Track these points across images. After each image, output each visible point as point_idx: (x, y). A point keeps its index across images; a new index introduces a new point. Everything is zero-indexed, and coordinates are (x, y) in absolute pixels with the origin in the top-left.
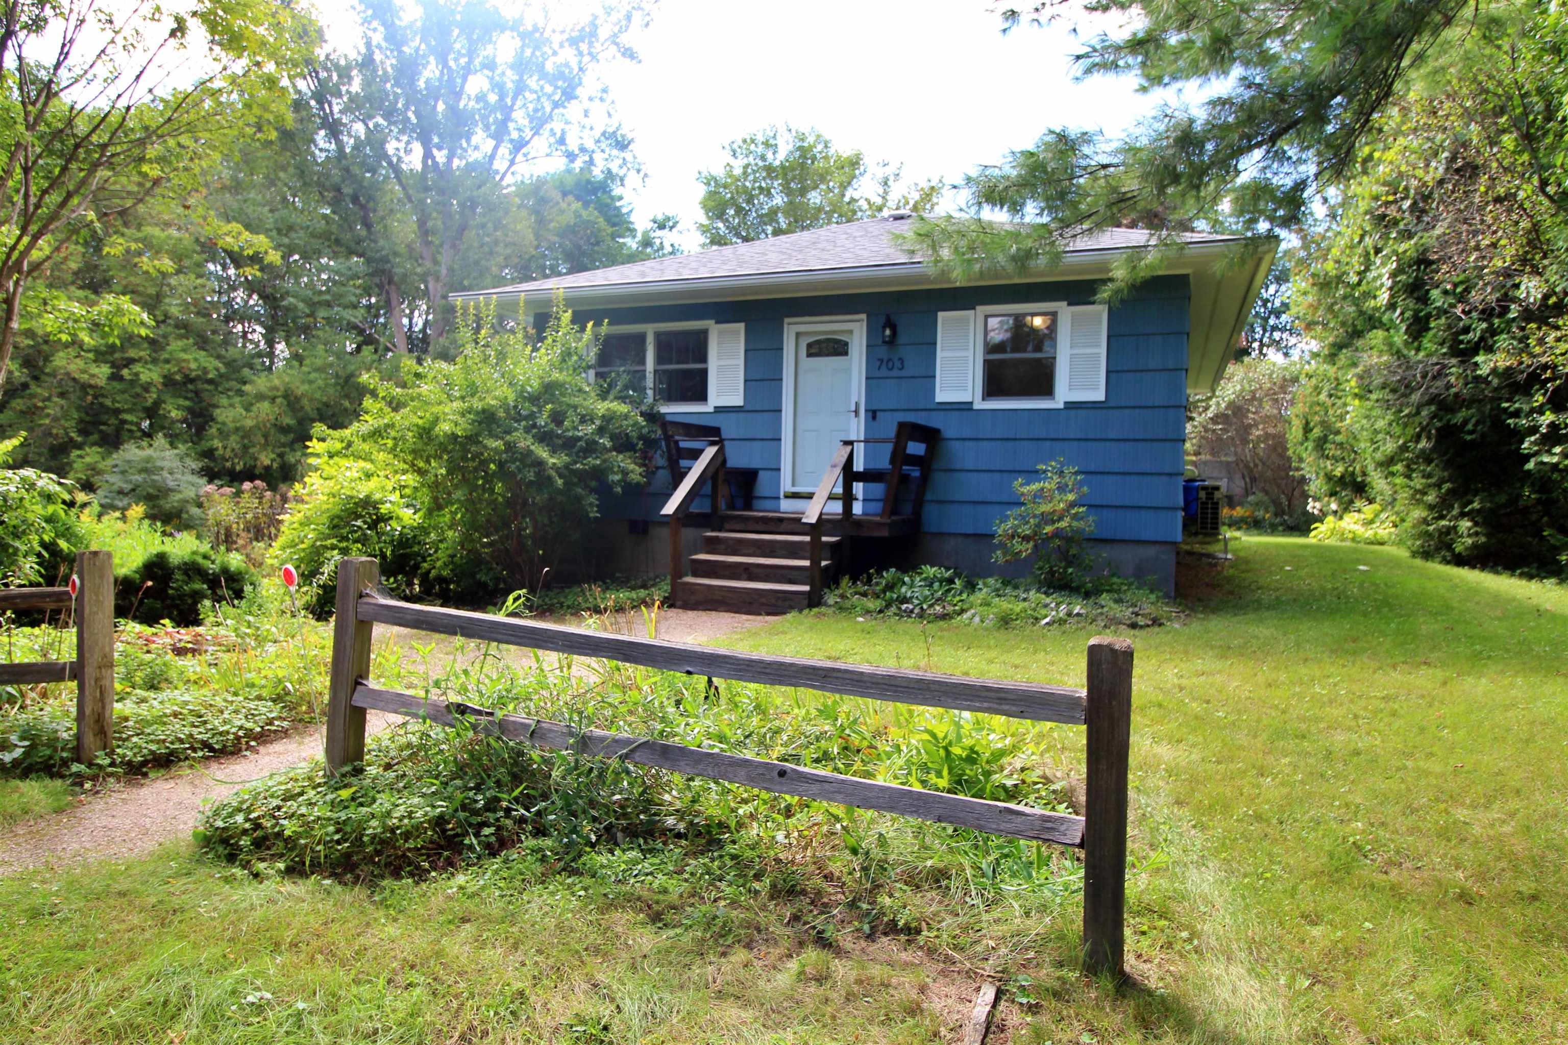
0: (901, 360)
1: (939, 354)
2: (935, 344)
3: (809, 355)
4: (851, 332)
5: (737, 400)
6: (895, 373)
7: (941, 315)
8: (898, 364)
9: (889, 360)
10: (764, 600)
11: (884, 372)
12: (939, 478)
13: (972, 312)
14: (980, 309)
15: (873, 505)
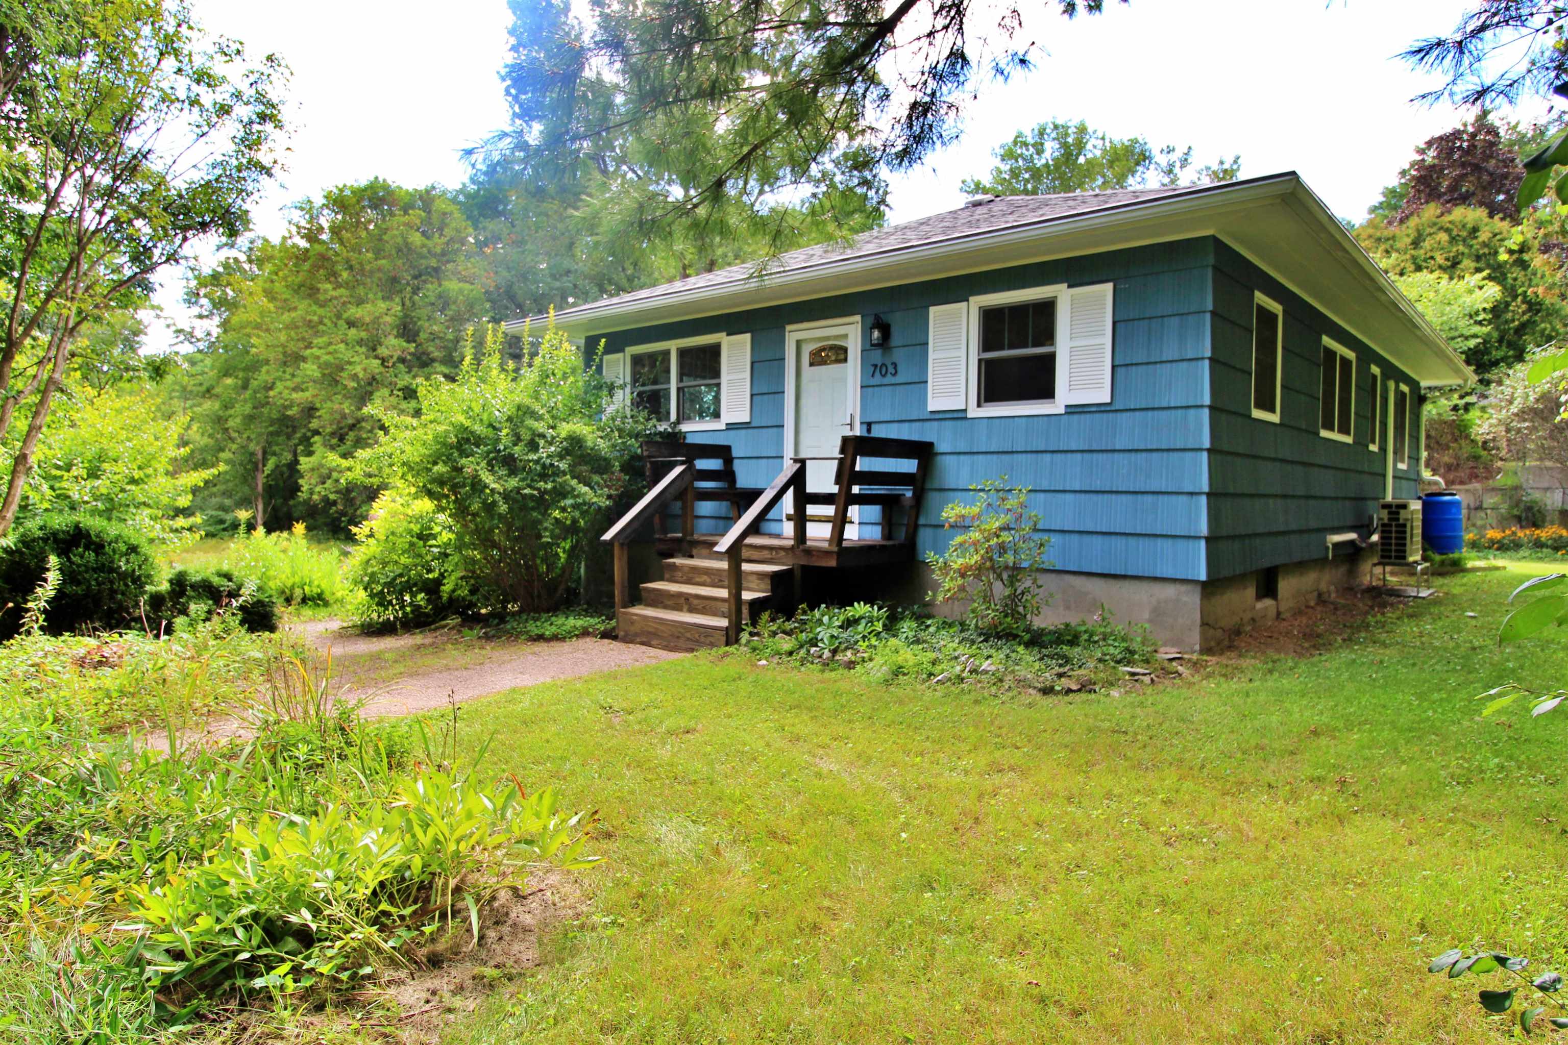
0: (895, 365)
1: (931, 356)
2: (926, 344)
3: (811, 364)
4: (845, 336)
5: (744, 416)
6: (889, 379)
7: (932, 310)
8: (891, 370)
9: (883, 365)
10: (688, 635)
11: (878, 379)
12: (933, 498)
13: (964, 305)
14: (972, 299)
15: (869, 528)
